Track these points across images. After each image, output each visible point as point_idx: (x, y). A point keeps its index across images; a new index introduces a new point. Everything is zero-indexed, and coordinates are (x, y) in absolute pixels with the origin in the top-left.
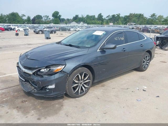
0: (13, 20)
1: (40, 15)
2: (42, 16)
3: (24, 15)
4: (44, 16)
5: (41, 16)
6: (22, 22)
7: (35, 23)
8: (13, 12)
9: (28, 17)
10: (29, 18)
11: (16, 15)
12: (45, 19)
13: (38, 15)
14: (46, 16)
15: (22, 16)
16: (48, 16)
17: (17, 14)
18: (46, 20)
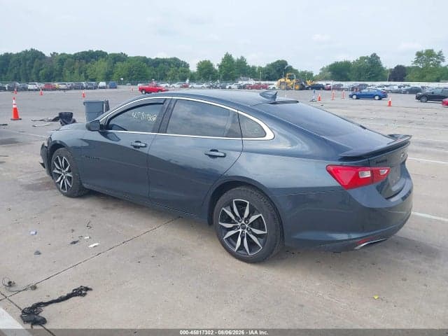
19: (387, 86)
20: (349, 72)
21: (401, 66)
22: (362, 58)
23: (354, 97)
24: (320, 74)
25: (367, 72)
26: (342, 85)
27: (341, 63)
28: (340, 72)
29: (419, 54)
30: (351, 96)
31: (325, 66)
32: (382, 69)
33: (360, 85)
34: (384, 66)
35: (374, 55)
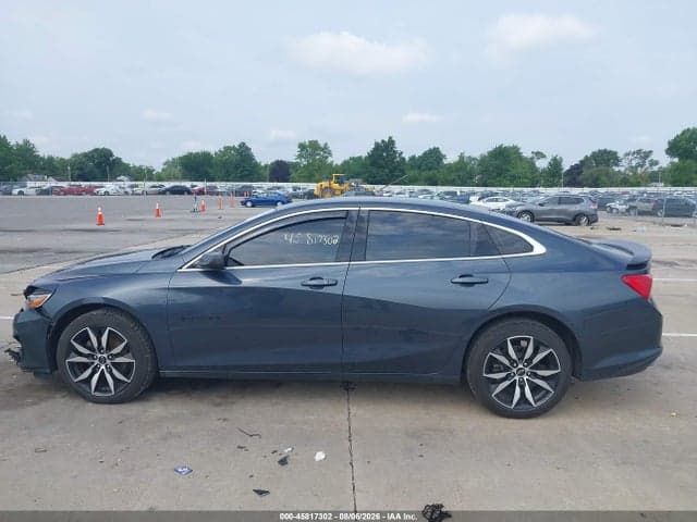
0: (495, 174)
1: (608, 149)
2: (620, 155)
3: (540, 155)
4: (628, 154)
5: (615, 153)
6: (526, 181)
7: (579, 185)
8: (500, 147)
9: (555, 159)
10: (556, 164)
11: (508, 157)
12: (634, 163)
13: (602, 148)
14: (639, 152)
15: (532, 158)
16: (651, 152)
17: (515, 150)
18: (636, 167)
19: (279, 188)
20: (211, 167)
21: (281, 161)
22: (227, 148)
23: (249, 204)
24: (163, 170)
25: (237, 168)
26: (216, 188)
27: (197, 154)
28: (196, 167)
29: (302, 146)
30: (244, 204)
31: (170, 159)
32: (257, 165)
33: (243, 187)
34: (258, 159)
35: (243, 145)
